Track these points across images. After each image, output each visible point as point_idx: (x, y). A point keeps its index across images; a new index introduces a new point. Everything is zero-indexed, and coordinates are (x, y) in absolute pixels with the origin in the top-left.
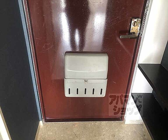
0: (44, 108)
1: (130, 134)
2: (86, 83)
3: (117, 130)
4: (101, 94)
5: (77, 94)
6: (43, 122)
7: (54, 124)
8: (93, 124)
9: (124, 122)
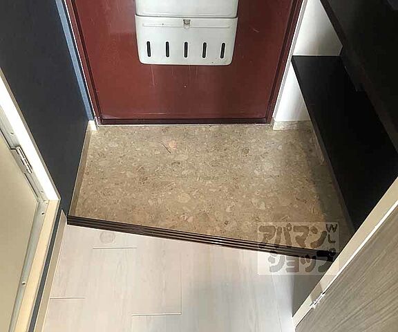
0: (96, 94)
1: (280, 148)
2: (187, 27)
3: (254, 140)
4: (222, 57)
5: (168, 55)
6: (96, 124)
7: (120, 128)
8: (204, 129)
9: (272, 126)
